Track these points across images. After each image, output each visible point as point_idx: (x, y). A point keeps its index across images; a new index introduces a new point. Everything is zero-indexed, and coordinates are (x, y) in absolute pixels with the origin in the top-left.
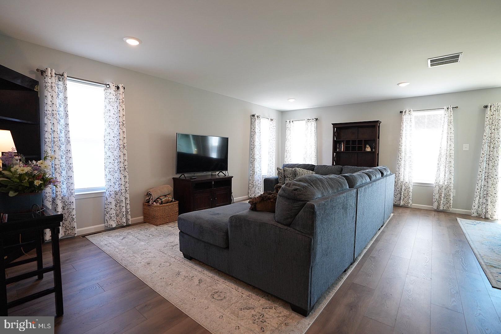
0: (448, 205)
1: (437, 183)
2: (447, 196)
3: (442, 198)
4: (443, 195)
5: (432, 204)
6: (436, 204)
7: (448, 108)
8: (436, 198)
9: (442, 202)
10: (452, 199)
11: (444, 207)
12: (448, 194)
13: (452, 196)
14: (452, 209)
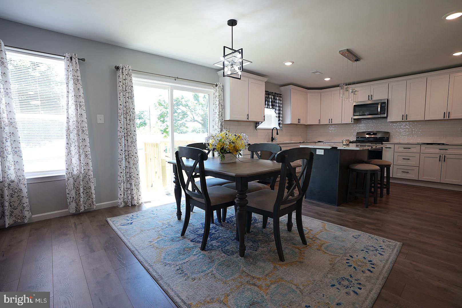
0: (90, 202)
1: (70, 174)
2: (87, 189)
3: (82, 194)
4: (82, 190)
5: (67, 206)
6: (73, 205)
7: (71, 58)
8: (72, 197)
9: (82, 200)
10: (93, 192)
11: (85, 207)
12: (87, 186)
13: (93, 188)
14: (97, 205)
